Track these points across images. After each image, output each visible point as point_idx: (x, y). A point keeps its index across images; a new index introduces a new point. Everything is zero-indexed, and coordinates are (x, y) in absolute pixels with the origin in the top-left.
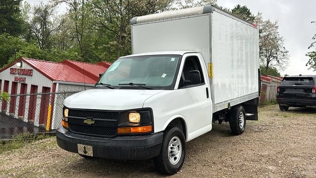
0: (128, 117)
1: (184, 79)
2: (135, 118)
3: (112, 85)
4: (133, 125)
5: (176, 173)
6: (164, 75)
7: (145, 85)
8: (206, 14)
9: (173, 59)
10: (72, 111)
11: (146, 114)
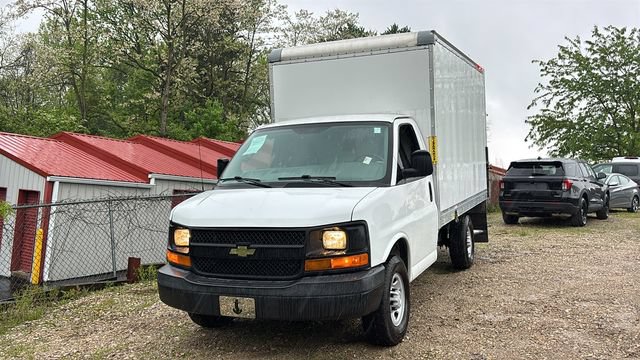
0: (322, 240)
1: (402, 168)
2: (335, 240)
3: (264, 179)
4: (334, 254)
5: (401, 341)
6: (368, 160)
7: (334, 178)
8: (423, 47)
9: (377, 130)
10: (197, 233)
11: (357, 233)
